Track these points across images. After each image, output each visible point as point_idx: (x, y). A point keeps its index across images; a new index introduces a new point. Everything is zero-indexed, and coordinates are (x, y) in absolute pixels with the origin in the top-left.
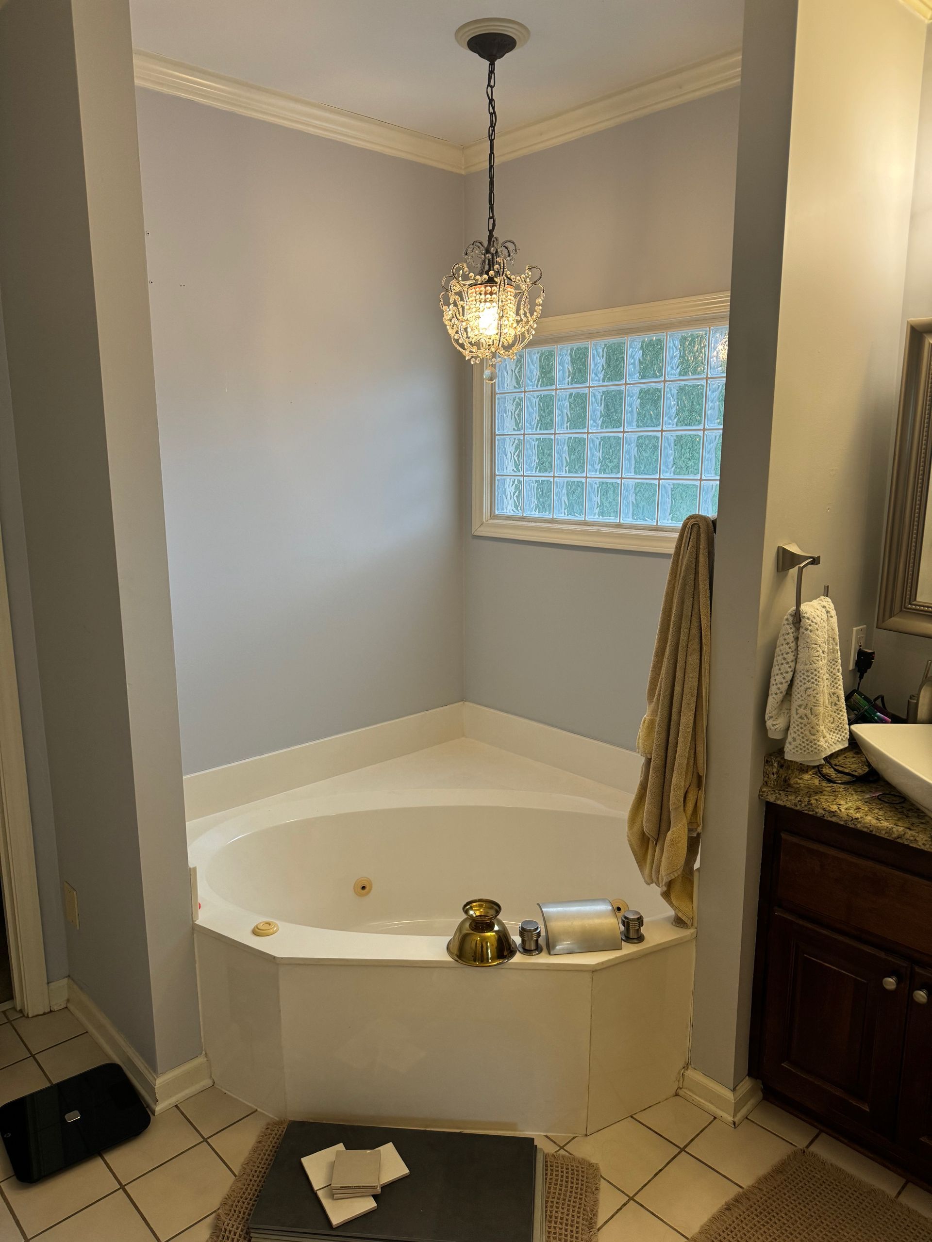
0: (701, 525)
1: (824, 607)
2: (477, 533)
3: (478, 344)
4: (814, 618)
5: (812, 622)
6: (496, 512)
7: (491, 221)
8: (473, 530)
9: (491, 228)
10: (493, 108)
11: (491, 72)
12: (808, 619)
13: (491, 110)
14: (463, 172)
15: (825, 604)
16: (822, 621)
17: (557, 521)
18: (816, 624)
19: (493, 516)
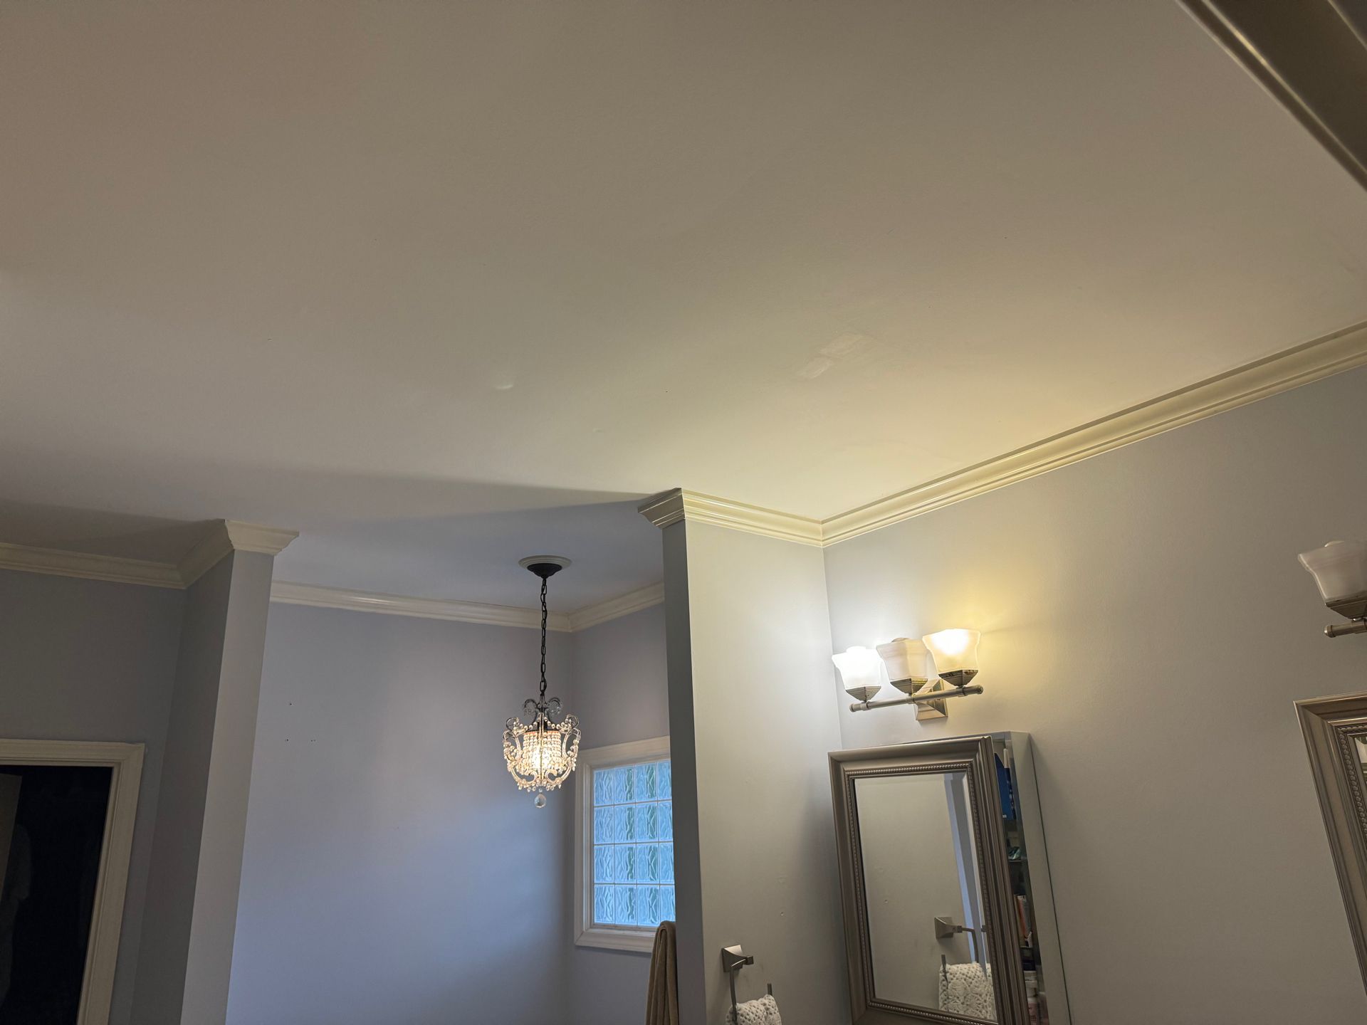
0: (667, 930)
1: (765, 1005)
2: (578, 944)
3: (530, 778)
4: (748, 1015)
5: (746, 1018)
6: (596, 921)
7: (543, 684)
8: (575, 940)
9: (542, 688)
10: (545, 607)
11: (544, 584)
12: (742, 1015)
13: (544, 609)
14: (571, 631)
15: (766, 1002)
16: (756, 1018)
17: (640, 928)
18: (749, 1020)
19: (593, 925)
